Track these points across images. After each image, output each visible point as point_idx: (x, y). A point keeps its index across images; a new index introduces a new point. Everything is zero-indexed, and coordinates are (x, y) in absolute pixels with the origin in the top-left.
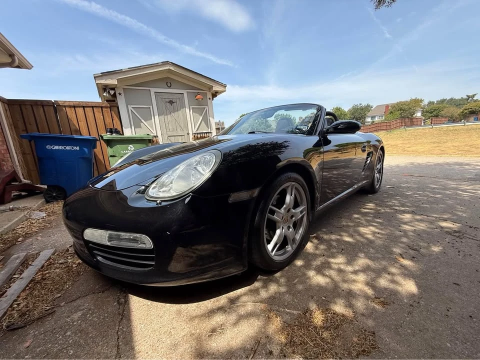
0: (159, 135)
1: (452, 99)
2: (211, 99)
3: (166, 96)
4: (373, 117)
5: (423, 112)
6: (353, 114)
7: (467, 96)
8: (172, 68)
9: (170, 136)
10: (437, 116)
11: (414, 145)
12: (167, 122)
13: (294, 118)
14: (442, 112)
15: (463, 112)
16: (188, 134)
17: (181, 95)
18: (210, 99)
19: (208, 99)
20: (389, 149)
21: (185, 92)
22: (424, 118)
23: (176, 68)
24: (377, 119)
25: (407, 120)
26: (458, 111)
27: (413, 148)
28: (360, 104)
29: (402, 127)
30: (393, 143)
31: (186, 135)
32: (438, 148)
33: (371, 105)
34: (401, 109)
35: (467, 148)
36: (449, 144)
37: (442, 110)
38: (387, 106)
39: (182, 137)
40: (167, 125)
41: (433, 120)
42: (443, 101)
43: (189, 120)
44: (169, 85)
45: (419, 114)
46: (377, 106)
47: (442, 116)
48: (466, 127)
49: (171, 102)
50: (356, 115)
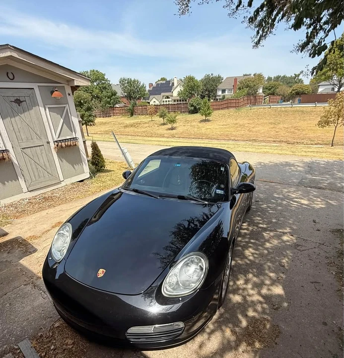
0: (9, 147)
1: (284, 77)
2: (71, 94)
3: (10, 93)
4: (224, 91)
5: (263, 88)
6: (205, 85)
7: (295, 74)
8: (15, 55)
9: (25, 148)
10: (273, 94)
11: (257, 126)
12: (16, 130)
13: (143, 85)
14: (277, 90)
15: (291, 93)
16: (48, 143)
17: (31, 91)
18: (69, 94)
19: (68, 95)
20: (238, 129)
21: (35, 86)
22: (264, 95)
23: (20, 54)
24: (227, 93)
25: (252, 98)
26: (288, 90)
27: (257, 128)
28: (212, 75)
29: (248, 106)
30: (241, 123)
31: (45, 144)
32: (274, 129)
33: (222, 76)
34: (248, 86)
35: (292, 130)
36: (281, 126)
37: (278, 88)
38: (236, 79)
39: (41, 147)
40: (18, 134)
41: (271, 98)
42: (278, 78)
43: (46, 124)
44: (11, 77)
45: (261, 91)
46: (227, 78)
47: (277, 94)
48: (293, 109)
49: (18, 102)
50: (208, 86)
